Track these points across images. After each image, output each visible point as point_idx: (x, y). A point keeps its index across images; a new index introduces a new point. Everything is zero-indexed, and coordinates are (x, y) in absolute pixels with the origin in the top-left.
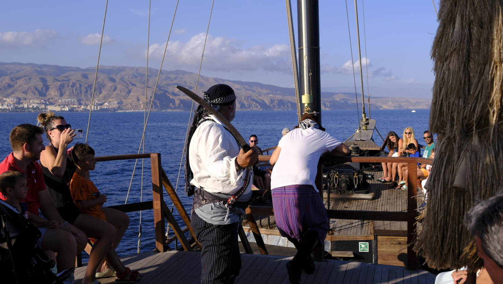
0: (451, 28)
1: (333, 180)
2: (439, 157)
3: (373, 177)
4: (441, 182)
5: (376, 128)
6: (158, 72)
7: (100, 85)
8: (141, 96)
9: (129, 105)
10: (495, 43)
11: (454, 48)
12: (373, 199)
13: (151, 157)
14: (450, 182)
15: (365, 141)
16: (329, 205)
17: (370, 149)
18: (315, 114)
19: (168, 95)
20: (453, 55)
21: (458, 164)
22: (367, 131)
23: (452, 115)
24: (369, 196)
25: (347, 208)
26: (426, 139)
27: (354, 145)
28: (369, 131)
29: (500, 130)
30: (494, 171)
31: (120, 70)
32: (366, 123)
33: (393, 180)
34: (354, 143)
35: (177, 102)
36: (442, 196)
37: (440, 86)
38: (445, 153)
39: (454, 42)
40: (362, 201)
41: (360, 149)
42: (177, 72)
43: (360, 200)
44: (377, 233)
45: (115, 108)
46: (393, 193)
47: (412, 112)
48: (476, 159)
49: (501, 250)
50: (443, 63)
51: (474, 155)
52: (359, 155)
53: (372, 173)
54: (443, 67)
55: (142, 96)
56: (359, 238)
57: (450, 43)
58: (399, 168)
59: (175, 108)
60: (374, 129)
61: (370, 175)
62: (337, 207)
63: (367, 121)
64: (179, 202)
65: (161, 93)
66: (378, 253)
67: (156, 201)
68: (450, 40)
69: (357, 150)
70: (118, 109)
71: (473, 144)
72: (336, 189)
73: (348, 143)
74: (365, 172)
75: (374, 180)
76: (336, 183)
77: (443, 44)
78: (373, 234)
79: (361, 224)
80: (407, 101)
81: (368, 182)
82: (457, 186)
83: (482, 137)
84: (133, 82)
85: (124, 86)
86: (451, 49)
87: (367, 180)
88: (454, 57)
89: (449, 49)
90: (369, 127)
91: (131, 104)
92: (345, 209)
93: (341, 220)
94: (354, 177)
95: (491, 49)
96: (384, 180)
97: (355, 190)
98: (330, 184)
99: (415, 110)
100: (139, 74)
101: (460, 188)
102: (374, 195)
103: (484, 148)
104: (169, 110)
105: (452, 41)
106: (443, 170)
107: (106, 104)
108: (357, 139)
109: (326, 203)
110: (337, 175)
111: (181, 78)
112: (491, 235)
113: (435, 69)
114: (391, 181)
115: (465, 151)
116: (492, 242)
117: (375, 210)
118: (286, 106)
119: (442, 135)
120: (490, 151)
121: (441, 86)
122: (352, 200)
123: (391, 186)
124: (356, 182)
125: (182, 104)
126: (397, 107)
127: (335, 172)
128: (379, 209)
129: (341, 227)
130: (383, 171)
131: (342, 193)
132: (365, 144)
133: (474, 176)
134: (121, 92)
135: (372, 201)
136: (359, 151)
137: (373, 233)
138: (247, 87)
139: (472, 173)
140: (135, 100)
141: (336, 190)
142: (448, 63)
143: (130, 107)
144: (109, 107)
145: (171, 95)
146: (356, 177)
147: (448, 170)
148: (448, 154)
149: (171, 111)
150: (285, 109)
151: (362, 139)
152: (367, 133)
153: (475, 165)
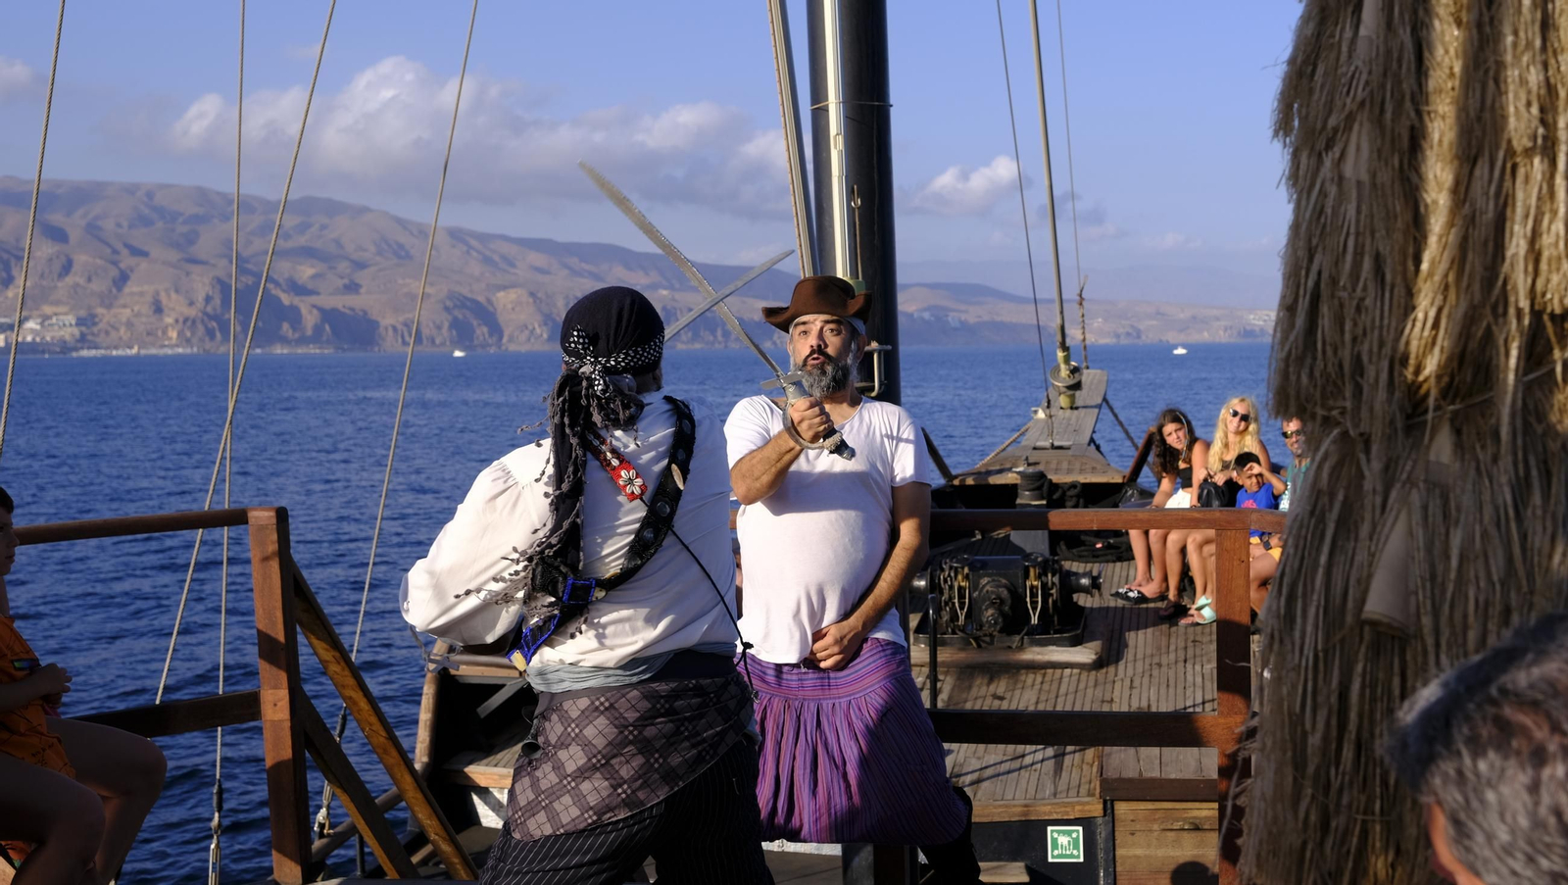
0: (1348, 26)
1: (951, 598)
2: (1309, 508)
3: (1096, 584)
4: (1315, 603)
5: (1107, 402)
6: (231, 202)
7: (8, 252)
8: (169, 296)
9: (122, 330)
10: (1510, 80)
11: (1359, 98)
12: (1099, 664)
13: (251, 521)
14: (1350, 604)
15: (1068, 448)
16: (935, 693)
17: (1088, 481)
18: (875, 350)
19: (274, 292)
20: (1356, 127)
21: (1380, 533)
22: (1076, 412)
23: (1356, 349)
24: (1084, 654)
25: (1002, 698)
26: (1294, 439)
27: (1029, 465)
28: (1082, 411)
29: (1531, 406)
30: (1510, 559)
31: (83, 195)
32: (1071, 382)
33: (1172, 595)
34: (1027, 459)
35: (310, 319)
36: (1321, 654)
37: (1310, 240)
38: (1332, 495)
39: (1357, 75)
40: (1059, 671)
41: (1051, 480)
42: (307, 207)
43: (1050, 671)
44: (1114, 791)
45: (65, 342)
46: (1173, 640)
47: (1176, 352)
48: (1446, 516)
49: (1510, 844)
50: (1320, 154)
51: (1438, 501)
52: (1044, 502)
53: (1096, 568)
54: (1318, 169)
55: (174, 295)
56: (1044, 811)
57: (1343, 81)
58: (1191, 548)
59: (303, 341)
60: (1099, 407)
61: (1084, 575)
62: (964, 696)
63: (1076, 375)
64: (361, 694)
65: (247, 285)
66: (1118, 864)
67: (270, 691)
68: (1344, 69)
69: (1038, 484)
70: (79, 345)
71: (1432, 457)
72: (963, 631)
73: (1006, 459)
74: (1067, 565)
75: (1101, 595)
76: (962, 609)
77: (1319, 85)
78: (1098, 795)
79: (1055, 757)
80: (1158, 313)
81: (1081, 603)
82: (1376, 617)
83: (1465, 429)
84: (136, 243)
85: (101, 258)
86: (1349, 101)
87: (1075, 596)
88: (1360, 132)
89: (1338, 103)
90: (1081, 397)
91: (129, 324)
92: (996, 704)
93: (982, 747)
94: (1028, 583)
95: (1494, 101)
96: (1139, 592)
97: (1033, 631)
98: (938, 611)
99: (1184, 346)
100: (161, 211)
101: (1389, 626)
102: (1102, 649)
103: (1472, 472)
104: (279, 350)
105: (1350, 74)
106: (1323, 559)
107: (31, 325)
108: (1040, 444)
109: (924, 683)
110: (967, 577)
111: (323, 227)
112: (1475, 790)
113: (1289, 179)
114: (1163, 597)
115: (1404, 484)
116: (1480, 818)
117: (1106, 708)
118: (719, 333)
119: (1321, 425)
120: (1495, 482)
121: (1315, 241)
122: (1023, 671)
123: (1162, 613)
124: (1034, 604)
125: (327, 327)
126: (1122, 337)
127: (956, 568)
128: (1121, 706)
129: (981, 769)
130: (1133, 558)
131: (983, 645)
132: (1069, 463)
133: (1439, 579)
134: (89, 280)
135: (1094, 673)
136: (1045, 488)
137: (1098, 791)
138: (574, 261)
139: (1432, 566)
140: (146, 310)
141: (960, 634)
142: (1337, 155)
143: (125, 338)
144: (43, 338)
145: (284, 291)
146: (1035, 583)
147: (1343, 558)
148: (1340, 497)
149: (285, 351)
150: (717, 346)
151: (1056, 444)
152: (1073, 421)
153: (1443, 538)
